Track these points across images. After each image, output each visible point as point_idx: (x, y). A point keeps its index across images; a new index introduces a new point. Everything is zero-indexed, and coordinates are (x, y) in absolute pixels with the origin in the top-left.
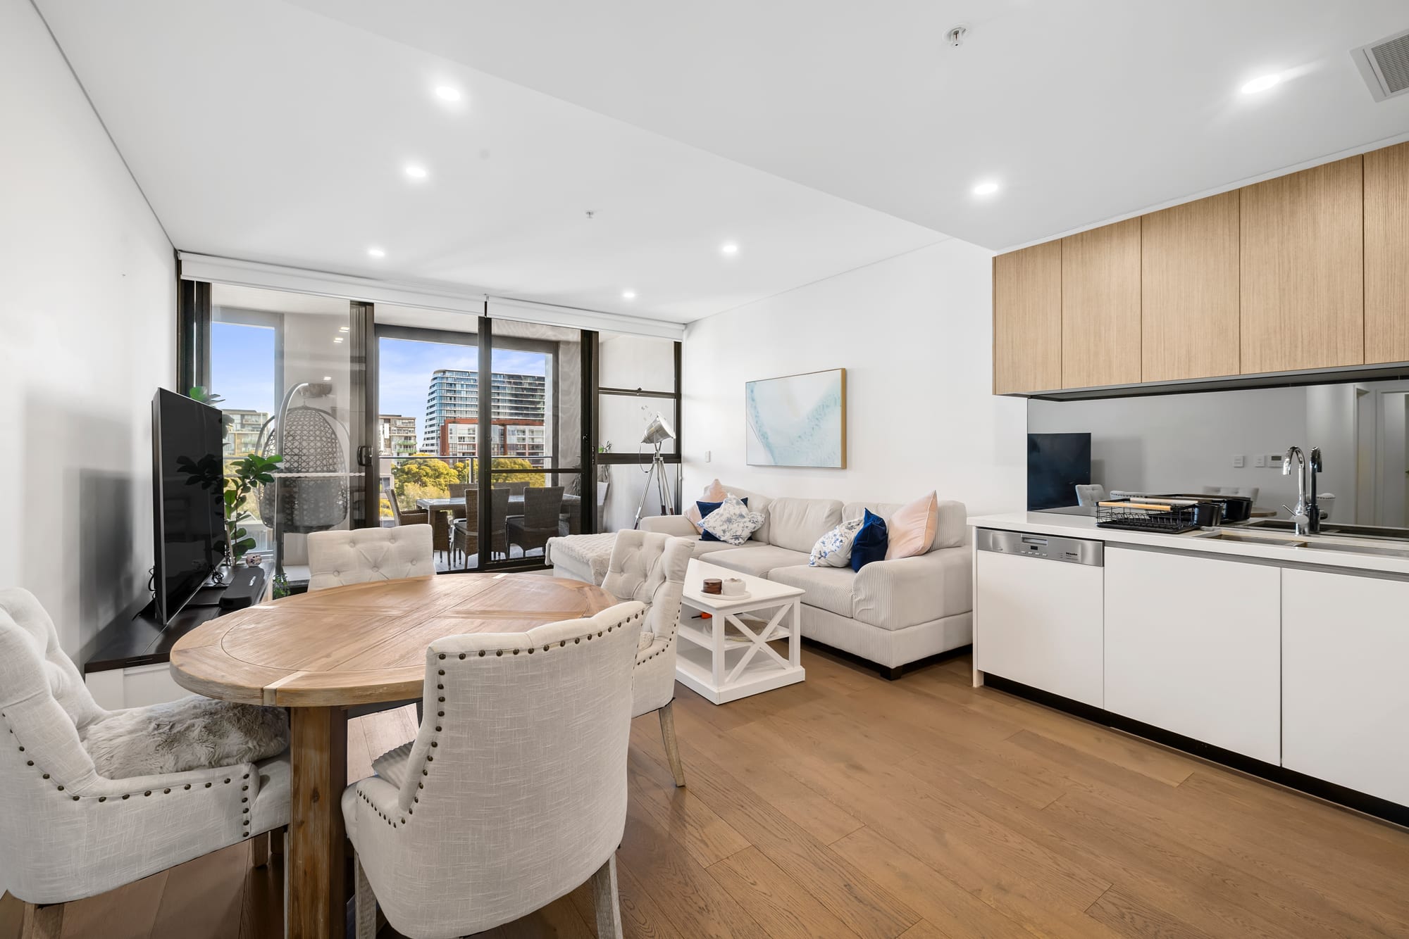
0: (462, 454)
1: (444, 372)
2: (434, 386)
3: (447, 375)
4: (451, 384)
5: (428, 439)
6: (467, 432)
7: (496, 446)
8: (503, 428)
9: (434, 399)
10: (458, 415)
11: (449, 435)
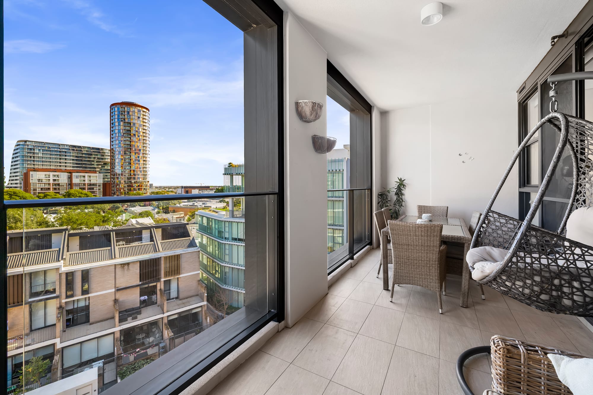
0: (40, 189)
1: (26, 141)
2: (17, 149)
3: (28, 143)
4: (31, 149)
5: (12, 180)
6: (44, 176)
7: (65, 184)
8: (70, 174)
9: (17, 157)
10: (36, 167)
11: (31, 178)
